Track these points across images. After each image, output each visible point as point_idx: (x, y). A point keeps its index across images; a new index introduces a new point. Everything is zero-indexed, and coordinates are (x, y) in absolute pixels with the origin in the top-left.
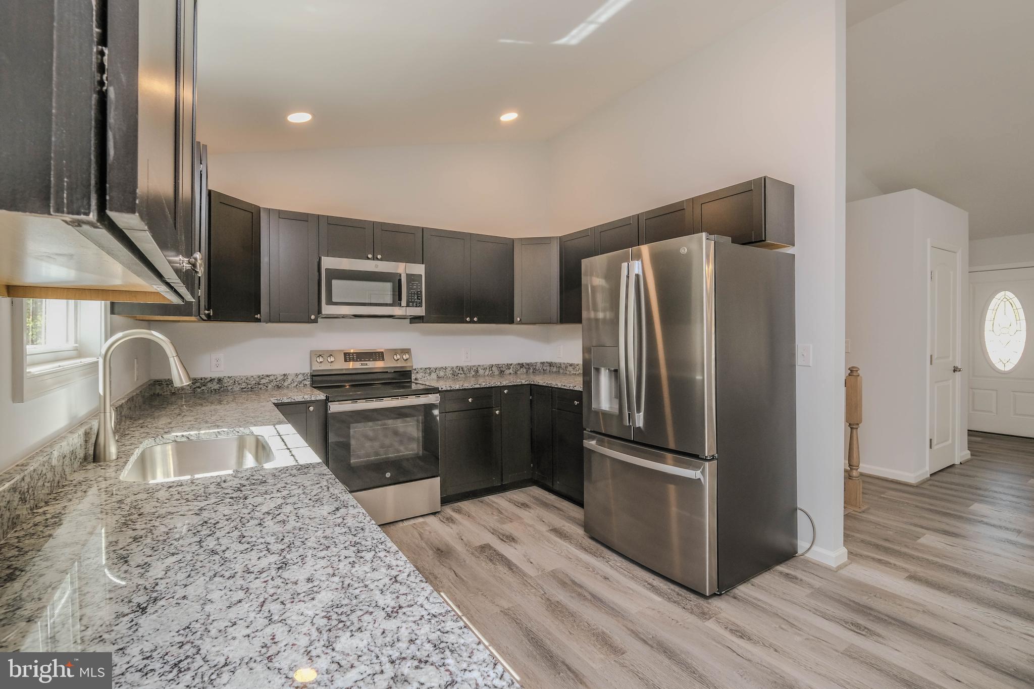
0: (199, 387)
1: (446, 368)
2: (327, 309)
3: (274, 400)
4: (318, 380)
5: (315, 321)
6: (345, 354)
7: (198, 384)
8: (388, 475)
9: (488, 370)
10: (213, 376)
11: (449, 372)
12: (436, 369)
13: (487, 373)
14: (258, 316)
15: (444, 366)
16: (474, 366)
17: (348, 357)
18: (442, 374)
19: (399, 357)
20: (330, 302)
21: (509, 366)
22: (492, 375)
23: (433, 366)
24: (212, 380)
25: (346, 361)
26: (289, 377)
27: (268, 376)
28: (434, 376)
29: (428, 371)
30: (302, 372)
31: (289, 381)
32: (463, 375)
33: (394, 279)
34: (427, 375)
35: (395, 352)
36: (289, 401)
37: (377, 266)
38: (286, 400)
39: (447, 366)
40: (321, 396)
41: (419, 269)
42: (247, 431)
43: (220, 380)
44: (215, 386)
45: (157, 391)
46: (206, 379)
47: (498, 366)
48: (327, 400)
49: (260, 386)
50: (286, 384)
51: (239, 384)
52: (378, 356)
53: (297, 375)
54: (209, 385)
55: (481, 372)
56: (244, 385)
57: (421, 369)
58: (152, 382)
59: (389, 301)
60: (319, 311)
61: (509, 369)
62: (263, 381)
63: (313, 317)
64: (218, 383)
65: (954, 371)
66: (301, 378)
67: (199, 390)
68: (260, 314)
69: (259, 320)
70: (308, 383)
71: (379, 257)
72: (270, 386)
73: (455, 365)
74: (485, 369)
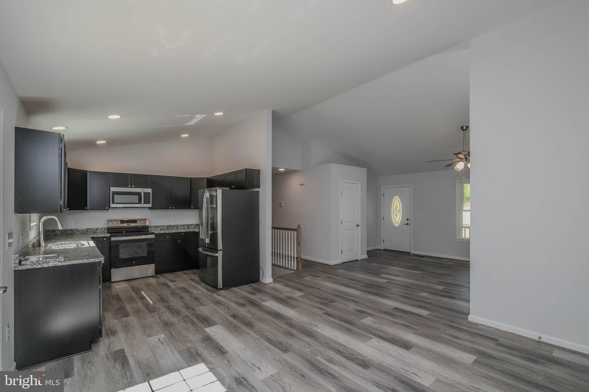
0: (64, 233)
1: (164, 226)
2: (112, 205)
3: (91, 236)
4: (110, 230)
5: (108, 209)
6: (121, 221)
7: (63, 232)
8: (134, 262)
9: (182, 227)
10: (69, 228)
11: (165, 228)
12: (159, 226)
13: (182, 228)
14: (86, 208)
15: (163, 225)
16: (176, 225)
17: (122, 222)
18: (162, 228)
19: (143, 222)
20: (113, 203)
21: (192, 225)
22: (184, 228)
23: (158, 225)
24: (69, 230)
25: (121, 223)
26: (99, 229)
27: (90, 229)
28: (159, 229)
29: (156, 227)
30: (104, 227)
31: (99, 230)
32: (171, 229)
33: (139, 194)
34: (155, 228)
35: (142, 220)
36: (97, 236)
37: (132, 190)
38: (95, 236)
39: (164, 225)
40: (109, 235)
41: (149, 190)
42: (79, 243)
43: (72, 230)
44: (70, 232)
45: (48, 234)
46: (66, 229)
47: (187, 225)
48: (111, 236)
49: (87, 232)
50: (98, 231)
51: (79, 231)
52: (135, 221)
53: (102, 228)
54: (68, 232)
55: (179, 227)
56: (81, 232)
57: (153, 226)
58: (46, 231)
59: (137, 202)
60: (110, 206)
61: (192, 226)
62: (88, 231)
63: (107, 208)
64: (71, 231)
65: (357, 226)
66: (103, 229)
67: (64, 234)
68: (87, 207)
69: (86, 209)
70: (106, 231)
71: (133, 186)
72: (91, 232)
73: (167, 224)
74: (181, 226)
